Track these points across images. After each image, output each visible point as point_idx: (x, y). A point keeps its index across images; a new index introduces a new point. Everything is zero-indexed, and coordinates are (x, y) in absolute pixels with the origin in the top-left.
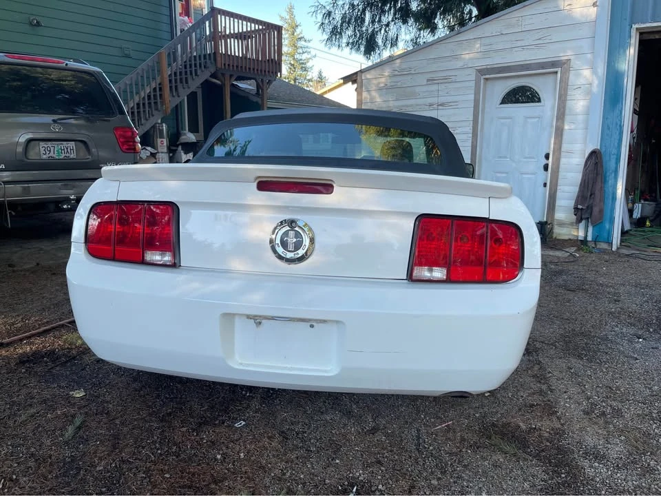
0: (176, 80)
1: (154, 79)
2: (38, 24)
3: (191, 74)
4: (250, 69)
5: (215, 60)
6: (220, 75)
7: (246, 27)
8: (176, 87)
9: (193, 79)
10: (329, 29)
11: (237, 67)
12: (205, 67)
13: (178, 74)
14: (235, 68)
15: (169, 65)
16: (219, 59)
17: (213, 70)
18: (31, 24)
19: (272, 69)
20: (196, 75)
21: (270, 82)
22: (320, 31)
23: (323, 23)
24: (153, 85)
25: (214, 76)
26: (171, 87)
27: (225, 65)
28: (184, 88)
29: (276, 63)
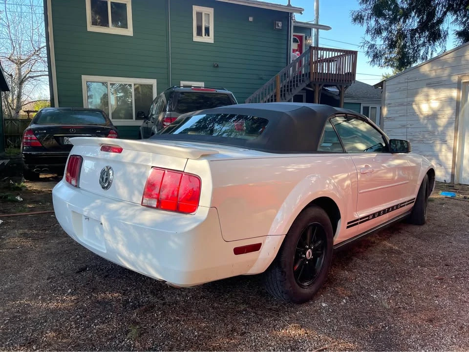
0: (284, 90)
1: (272, 90)
2: (217, 66)
3: (294, 85)
4: (332, 80)
5: (310, 77)
6: (313, 85)
7: (331, 55)
8: (284, 94)
9: (295, 88)
10: (372, 54)
11: (324, 79)
12: (303, 81)
13: (286, 86)
14: (322, 80)
15: (282, 81)
16: (312, 75)
17: (307, 82)
18: (214, 66)
19: (348, 78)
20: (297, 86)
21: (346, 87)
22: (367, 56)
23: (368, 52)
24: (271, 94)
25: (309, 85)
26: (281, 95)
27: (315, 79)
28: (289, 94)
29: (351, 75)
